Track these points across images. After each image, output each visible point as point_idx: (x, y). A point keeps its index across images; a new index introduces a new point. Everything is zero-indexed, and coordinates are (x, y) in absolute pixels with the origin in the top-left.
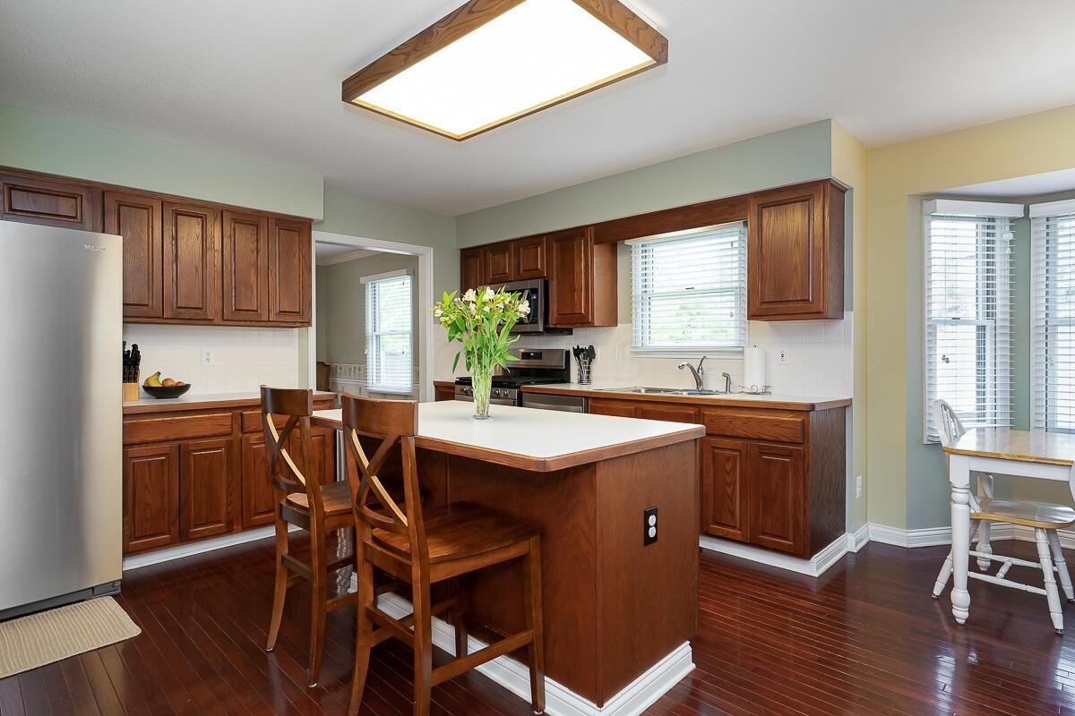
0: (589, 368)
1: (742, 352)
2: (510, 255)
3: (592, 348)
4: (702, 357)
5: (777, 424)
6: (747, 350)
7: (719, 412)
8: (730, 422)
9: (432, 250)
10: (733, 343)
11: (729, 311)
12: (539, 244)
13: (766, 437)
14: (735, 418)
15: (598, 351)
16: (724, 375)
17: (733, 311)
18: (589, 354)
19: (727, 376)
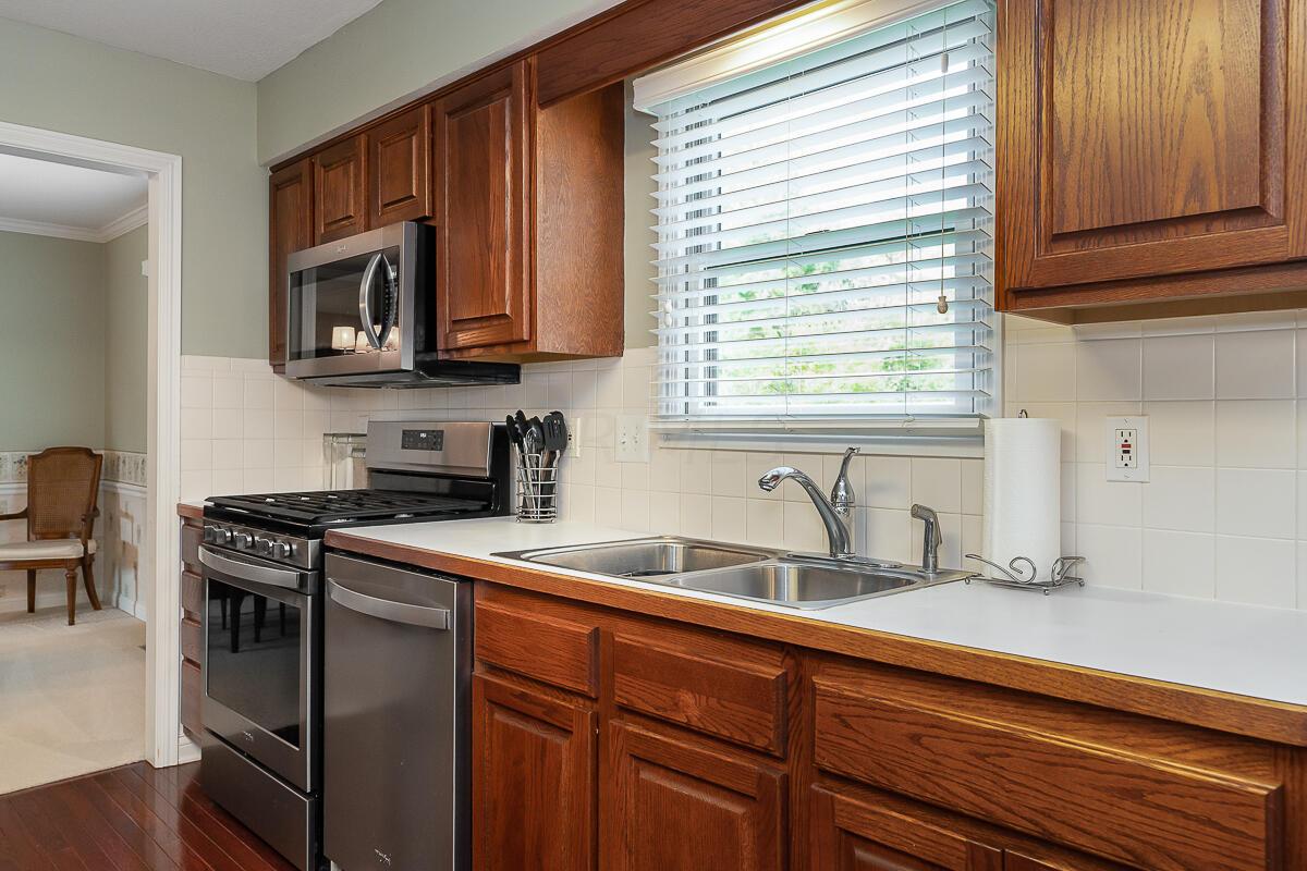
0: (548, 475)
1: (978, 437)
2: (358, 167)
3: (558, 415)
4: (843, 448)
5: (1138, 787)
6: (996, 427)
7: (873, 690)
8: (916, 739)
9: (178, 161)
10: (948, 404)
11: (933, 296)
12: (415, 128)
13: (1082, 841)
14: (939, 725)
15: (576, 425)
16: (918, 512)
17: (950, 295)
18: (553, 434)
19: (928, 520)
